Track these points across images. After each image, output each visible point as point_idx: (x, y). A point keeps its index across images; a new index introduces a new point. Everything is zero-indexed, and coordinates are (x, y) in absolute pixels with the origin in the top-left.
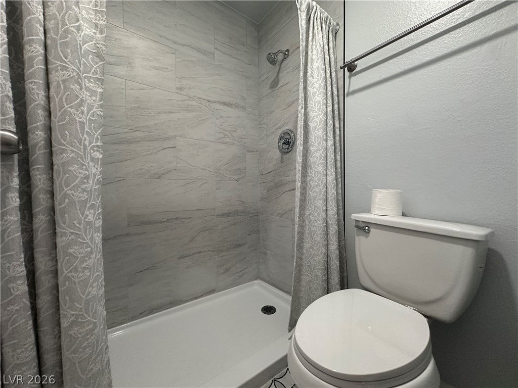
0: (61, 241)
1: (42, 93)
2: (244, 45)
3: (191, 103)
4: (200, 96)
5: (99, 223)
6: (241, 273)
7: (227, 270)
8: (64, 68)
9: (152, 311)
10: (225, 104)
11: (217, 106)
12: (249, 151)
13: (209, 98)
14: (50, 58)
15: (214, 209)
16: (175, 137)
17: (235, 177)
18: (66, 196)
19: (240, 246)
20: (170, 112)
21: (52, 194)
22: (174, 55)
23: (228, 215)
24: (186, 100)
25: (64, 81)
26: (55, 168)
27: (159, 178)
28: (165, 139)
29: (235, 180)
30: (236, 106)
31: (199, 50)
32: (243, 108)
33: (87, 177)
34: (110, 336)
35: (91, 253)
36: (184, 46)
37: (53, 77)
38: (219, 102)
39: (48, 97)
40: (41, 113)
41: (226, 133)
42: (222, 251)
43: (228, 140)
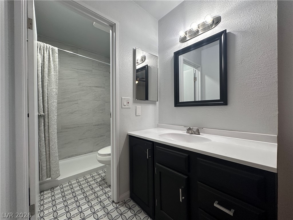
0: (50, 131)
1: (47, 105)
2: (104, 66)
3: (83, 88)
4: (87, 85)
5: (56, 128)
6: (103, 146)
7: (97, 145)
8: (51, 101)
9: (69, 157)
10: (96, 87)
11: (93, 88)
12: (106, 102)
13: (90, 86)
14: (48, 99)
15: (92, 123)
16: (78, 100)
17: (100, 112)
18: (51, 123)
19: (103, 136)
20: (76, 92)
21: (48, 123)
22: (77, 74)
23: (98, 125)
24: (82, 87)
25: (51, 103)
26: (49, 118)
27: (72, 113)
28: (74, 101)
29: (101, 113)
30: (101, 87)
31: (86, 70)
32: (104, 88)
33: (55, 119)
34: (59, 162)
35: (55, 133)
36: (81, 70)
37: (49, 102)
38: (94, 87)
39: (48, 106)
40: (47, 109)
41: (97, 97)
42: (95, 138)
43: (98, 99)
